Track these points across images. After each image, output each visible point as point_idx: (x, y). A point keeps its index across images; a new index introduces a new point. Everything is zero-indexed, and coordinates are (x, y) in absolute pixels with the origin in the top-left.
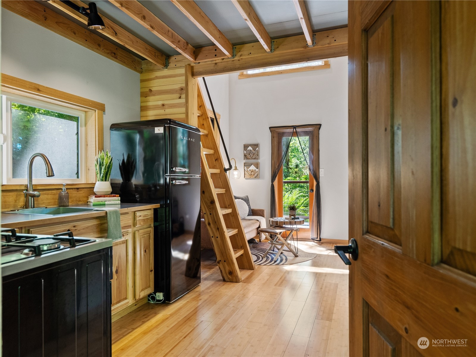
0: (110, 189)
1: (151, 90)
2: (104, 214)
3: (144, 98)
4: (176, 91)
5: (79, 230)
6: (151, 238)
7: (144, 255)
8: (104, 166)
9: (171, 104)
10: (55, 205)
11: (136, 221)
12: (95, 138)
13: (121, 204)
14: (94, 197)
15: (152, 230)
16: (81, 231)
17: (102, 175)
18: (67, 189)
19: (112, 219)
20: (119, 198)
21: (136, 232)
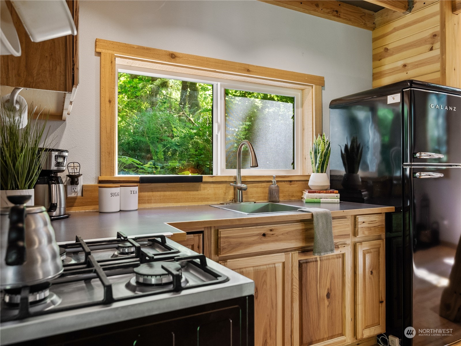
0: (327, 183)
1: (386, 50)
2: (309, 217)
3: (378, 61)
4: (425, 41)
5: (277, 236)
6: (380, 254)
7: (370, 278)
8: (320, 154)
9: (416, 62)
10: (265, 200)
11: (357, 229)
12: (312, 120)
13: (340, 203)
14: (307, 192)
15: (382, 244)
16: (280, 236)
17: (317, 165)
18: (277, 181)
19: (320, 224)
20: (339, 195)
21: (357, 244)
